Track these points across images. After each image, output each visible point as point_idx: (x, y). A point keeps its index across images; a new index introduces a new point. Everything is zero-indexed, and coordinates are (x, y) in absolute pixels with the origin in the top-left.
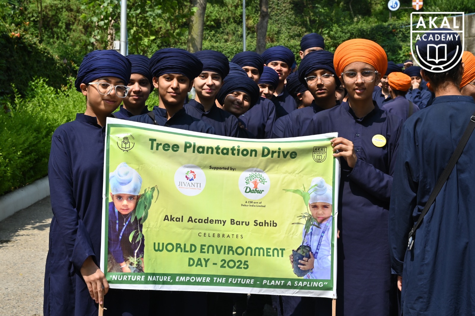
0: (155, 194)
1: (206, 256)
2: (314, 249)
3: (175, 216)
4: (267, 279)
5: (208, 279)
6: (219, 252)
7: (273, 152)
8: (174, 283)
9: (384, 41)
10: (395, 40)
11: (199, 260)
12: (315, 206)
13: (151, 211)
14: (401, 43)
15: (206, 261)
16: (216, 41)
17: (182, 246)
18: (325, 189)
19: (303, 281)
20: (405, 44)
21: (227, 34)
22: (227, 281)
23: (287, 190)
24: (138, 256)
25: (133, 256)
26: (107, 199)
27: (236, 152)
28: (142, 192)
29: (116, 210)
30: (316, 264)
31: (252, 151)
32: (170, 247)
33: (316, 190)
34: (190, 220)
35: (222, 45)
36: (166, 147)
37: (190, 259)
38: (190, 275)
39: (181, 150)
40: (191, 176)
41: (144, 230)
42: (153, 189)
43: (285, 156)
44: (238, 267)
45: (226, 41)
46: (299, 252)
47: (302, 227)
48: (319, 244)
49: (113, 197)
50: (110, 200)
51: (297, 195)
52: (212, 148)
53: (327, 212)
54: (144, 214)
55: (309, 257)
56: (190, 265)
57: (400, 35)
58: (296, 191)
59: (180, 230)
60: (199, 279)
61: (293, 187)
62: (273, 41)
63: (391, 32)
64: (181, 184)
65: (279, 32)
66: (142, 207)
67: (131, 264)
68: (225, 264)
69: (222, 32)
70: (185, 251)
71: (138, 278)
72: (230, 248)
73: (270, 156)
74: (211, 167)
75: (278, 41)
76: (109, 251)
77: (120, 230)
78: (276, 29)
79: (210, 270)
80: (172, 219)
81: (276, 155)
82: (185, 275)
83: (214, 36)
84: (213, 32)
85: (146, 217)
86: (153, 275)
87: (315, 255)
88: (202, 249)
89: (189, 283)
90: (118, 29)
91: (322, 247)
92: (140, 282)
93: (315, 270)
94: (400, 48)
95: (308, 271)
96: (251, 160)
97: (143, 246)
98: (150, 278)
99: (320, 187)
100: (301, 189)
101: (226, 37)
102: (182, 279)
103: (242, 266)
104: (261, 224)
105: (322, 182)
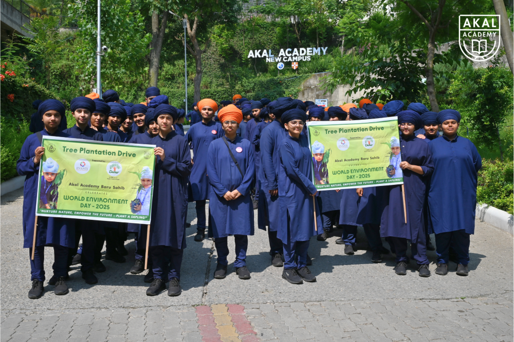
0: (65, 172)
1: (89, 202)
2: (142, 200)
3: (74, 183)
4: (118, 214)
5: (90, 214)
6: (95, 201)
7: (124, 154)
8: (74, 214)
9: (275, 88)
10: (281, 88)
11: (86, 204)
12: (143, 180)
13: (63, 181)
14: (285, 90)
15: (89, 205)
16: (172, 88)
17: (78, 198)
18: (149, 172)
19: (135, 215)
20: (287, 90)
21: (179, 83)
22: (99, 215)
23: (130, 172)
24: (54, 201)
25: (52, 201)
26: (41, 174)
27: (105, 153)
28: (59, 172)
29: (45, 180)
30: (142, 208)
31: (113, 153)
32: (72, 198)
33: (144, 173)
34: (82, 185)
35: (176, 90)
36: (71, 150)
37: (81, 204)
38: (81, 212)
39: (78, 151)
40: (83, 164)
41: (59, 190)
42: (64, 170)
43: (130, 156)
44: (105, 208)
45: (178, 88)
46: (135, 202)
47: (137, 190)
48: (144, 199)
49: (44, 173)
50: (42, 175)
51: (135, 175)
52: (93, 151)
53: (150, 183)
54: (59, 182)
55: (139, 204)
56: (81, 207)
57: (284, 85)
58: (134, 173)
59: (77, 190)
60: (85, 214)
61: (133, 171)
62: (207, 88)
63: (279, 83)
64: (77, 168)
65: (211, 83)
66: (59, 179)
67: (51, 205)
68: (98, 207)
69: (176, 82)
70: (79, 200)
71: (54, 211)
72: (101, 199)
73: (122, 155)
74: (93, 160)
75: (210, 88)
76: (40, 199)
77: (46, 189)
78: (209, 80)
79: (91, 209)
80: (73, 185)
81: (125, 155)
82: (79, 211)
83: (171, 84)
84: (170, 82)
85: (60, 183)
86: (62, 210)
87: (142, 204)
88: (87, 199)
89: (81, 215)
90: (96, 81)
91: (145, 200)
92: (55, 214)
93: (141, 210)
94: (284, 93)
95: (138, 211)
96: (112, 157)
97: (57, 197)
98: (60, 212)
99: (146, 171)
100: (138, 172)
101: (178, 85)
102: (77, 213)
103: (106, 208)
104: (117, 188)
105: (148, 169)
